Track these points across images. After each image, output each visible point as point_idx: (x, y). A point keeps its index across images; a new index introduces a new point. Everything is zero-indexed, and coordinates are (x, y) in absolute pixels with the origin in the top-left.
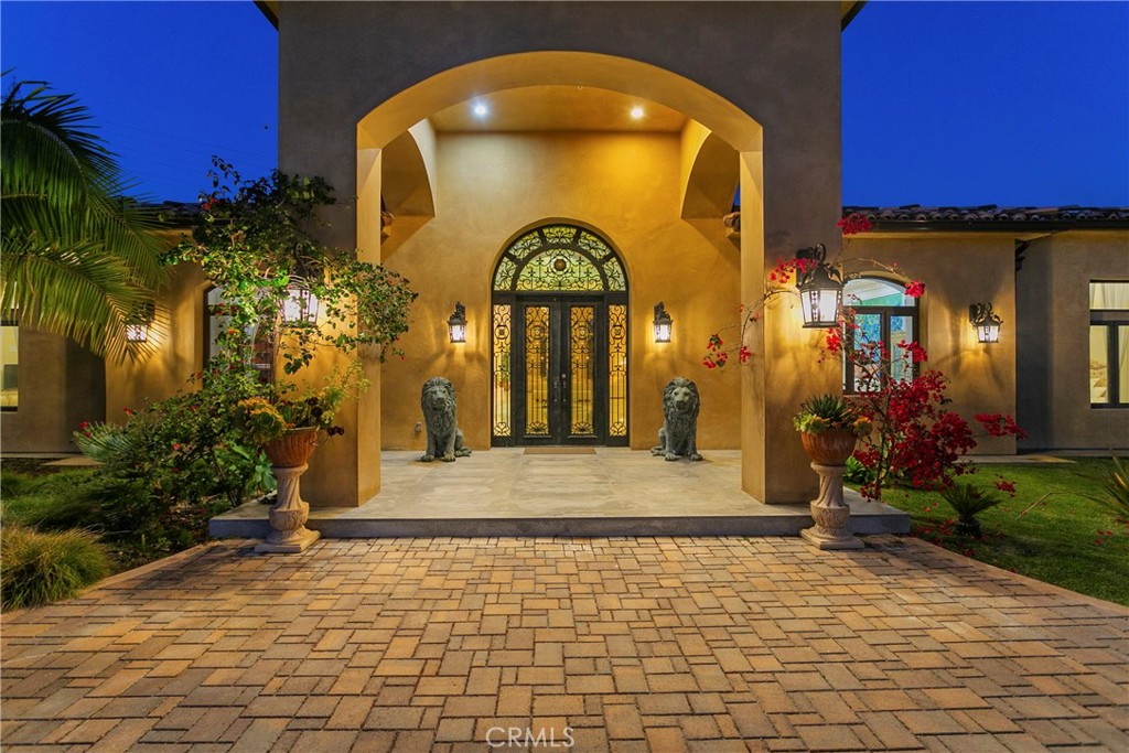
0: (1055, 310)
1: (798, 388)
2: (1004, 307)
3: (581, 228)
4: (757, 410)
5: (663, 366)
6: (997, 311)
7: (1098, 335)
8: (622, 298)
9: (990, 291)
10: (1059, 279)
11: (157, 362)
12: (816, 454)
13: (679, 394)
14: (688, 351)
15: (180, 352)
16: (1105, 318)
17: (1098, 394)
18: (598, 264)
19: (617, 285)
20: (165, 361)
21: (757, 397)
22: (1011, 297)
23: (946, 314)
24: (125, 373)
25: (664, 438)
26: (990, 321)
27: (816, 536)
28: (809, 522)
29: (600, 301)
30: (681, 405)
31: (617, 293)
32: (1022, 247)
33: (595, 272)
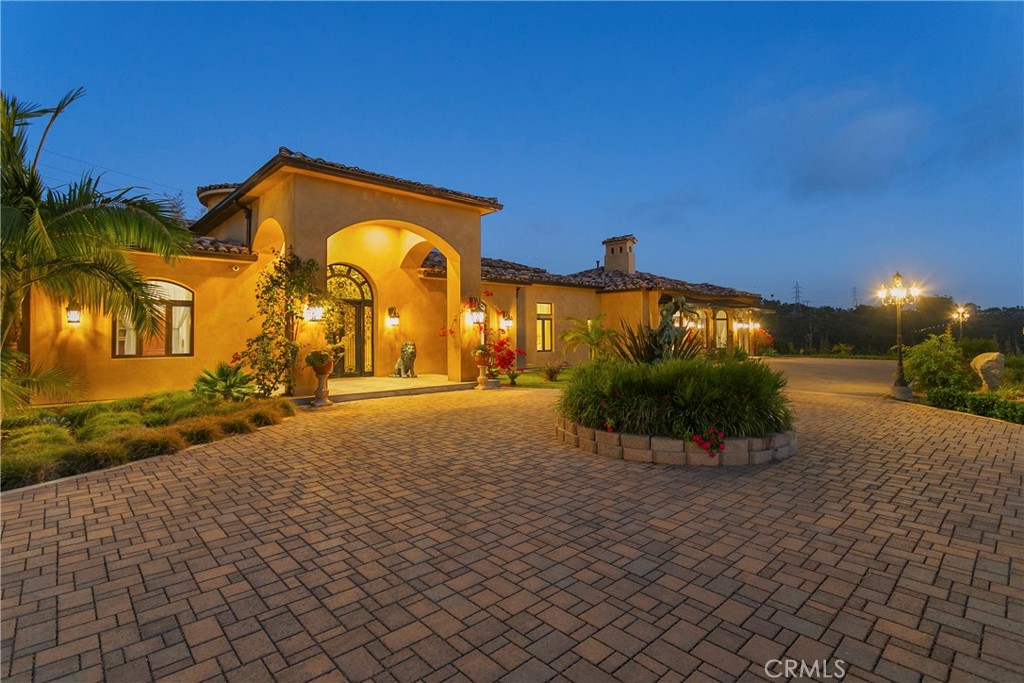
0: (527, 314)
1: (469, 343)
2: (513, 313)
3: (351, 267)
4: (456, 351)
5: (392, 337)
6: (511, 314)
7: (539, 322)
8: (370, 304)
9: (509, 306)
10: (528, 302)
11: (80, 337)
12: (479, 363)
13: (410, 349)
14: (403, 330)
15: (99, 329)
16: (541, 317)
17: (539, 347)
18: (359, 286)
19: (368, 297)
20: (86, 335)
21: (456, 347)
22: (515, 309)
23: (496, 314)
24: (49, 344)
25: (399, 370)
26: (509, 318)
27: (480, 387)
28: (477, 384)
29: (359, 305)
30: (411, 353)
31: (368, 300)
32: (518, 289)
33: (357, 289)
